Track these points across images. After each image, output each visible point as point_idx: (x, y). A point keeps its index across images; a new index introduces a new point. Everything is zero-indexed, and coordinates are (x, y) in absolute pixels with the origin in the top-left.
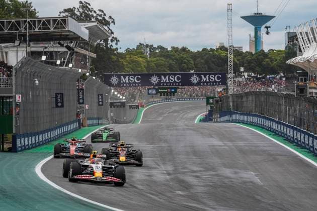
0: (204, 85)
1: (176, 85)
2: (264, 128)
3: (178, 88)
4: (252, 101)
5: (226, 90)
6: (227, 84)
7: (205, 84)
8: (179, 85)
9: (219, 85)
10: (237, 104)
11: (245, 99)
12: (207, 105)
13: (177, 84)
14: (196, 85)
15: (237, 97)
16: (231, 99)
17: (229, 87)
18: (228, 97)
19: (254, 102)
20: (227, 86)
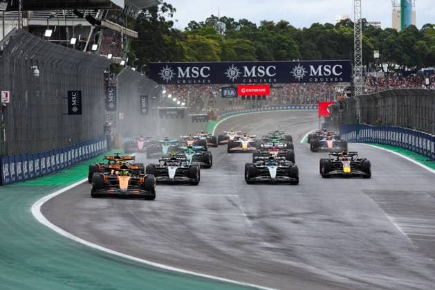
0: (314, 81)
1: (268, 82)
2: (411, 150)
3: (271, 86)
4: (393, 106)
5: (351, 88)
6: (352, 79)
7: (316, 80)
8: (273, 82)
9: (339, 81)
10: (368, 112)
11: (380, 103)
12: (320, 117)
13: (270, 81)
14: (300, 82)
15: (368, 100)
16: (358, 105)
17: (356, 86)
18: (353, 102)
19: (396, 108)
20: (352, 84)
